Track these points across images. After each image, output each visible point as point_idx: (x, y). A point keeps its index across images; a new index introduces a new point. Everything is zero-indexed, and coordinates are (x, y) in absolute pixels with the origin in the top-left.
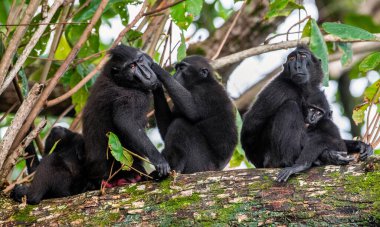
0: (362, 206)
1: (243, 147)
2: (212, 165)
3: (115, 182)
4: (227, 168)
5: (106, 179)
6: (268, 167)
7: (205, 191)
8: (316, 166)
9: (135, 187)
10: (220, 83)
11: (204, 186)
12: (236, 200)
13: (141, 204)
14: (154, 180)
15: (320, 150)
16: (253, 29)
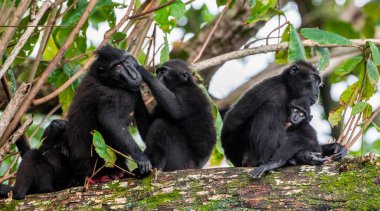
0: (336, 204)
2: (192, 163)
3: (98, 179)
4: (207, 166)
5: (90, 176)
6: (246, 166)
7: (185, 188)
8: (293, 165)
9: (118, 184)
10: (201, 86)
11: (184, 183)
12: (214, 198)
13: (123, 200)
14: (136, 177)
16: (235, 33)
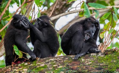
0: (104, 67)
1: (62, 48)
2: (51, 55)
3: (17, 62)
4: (56, 56)
6: (71, 55)
7: (49, 64)
8: (88, 54)
9: (24, 64)
10: (53, 26)
11: (48, 62)
12: (60, 67)
13: (26, 70)
14: (30, 61)
15: (89, 48)
16: (63, 6)
